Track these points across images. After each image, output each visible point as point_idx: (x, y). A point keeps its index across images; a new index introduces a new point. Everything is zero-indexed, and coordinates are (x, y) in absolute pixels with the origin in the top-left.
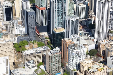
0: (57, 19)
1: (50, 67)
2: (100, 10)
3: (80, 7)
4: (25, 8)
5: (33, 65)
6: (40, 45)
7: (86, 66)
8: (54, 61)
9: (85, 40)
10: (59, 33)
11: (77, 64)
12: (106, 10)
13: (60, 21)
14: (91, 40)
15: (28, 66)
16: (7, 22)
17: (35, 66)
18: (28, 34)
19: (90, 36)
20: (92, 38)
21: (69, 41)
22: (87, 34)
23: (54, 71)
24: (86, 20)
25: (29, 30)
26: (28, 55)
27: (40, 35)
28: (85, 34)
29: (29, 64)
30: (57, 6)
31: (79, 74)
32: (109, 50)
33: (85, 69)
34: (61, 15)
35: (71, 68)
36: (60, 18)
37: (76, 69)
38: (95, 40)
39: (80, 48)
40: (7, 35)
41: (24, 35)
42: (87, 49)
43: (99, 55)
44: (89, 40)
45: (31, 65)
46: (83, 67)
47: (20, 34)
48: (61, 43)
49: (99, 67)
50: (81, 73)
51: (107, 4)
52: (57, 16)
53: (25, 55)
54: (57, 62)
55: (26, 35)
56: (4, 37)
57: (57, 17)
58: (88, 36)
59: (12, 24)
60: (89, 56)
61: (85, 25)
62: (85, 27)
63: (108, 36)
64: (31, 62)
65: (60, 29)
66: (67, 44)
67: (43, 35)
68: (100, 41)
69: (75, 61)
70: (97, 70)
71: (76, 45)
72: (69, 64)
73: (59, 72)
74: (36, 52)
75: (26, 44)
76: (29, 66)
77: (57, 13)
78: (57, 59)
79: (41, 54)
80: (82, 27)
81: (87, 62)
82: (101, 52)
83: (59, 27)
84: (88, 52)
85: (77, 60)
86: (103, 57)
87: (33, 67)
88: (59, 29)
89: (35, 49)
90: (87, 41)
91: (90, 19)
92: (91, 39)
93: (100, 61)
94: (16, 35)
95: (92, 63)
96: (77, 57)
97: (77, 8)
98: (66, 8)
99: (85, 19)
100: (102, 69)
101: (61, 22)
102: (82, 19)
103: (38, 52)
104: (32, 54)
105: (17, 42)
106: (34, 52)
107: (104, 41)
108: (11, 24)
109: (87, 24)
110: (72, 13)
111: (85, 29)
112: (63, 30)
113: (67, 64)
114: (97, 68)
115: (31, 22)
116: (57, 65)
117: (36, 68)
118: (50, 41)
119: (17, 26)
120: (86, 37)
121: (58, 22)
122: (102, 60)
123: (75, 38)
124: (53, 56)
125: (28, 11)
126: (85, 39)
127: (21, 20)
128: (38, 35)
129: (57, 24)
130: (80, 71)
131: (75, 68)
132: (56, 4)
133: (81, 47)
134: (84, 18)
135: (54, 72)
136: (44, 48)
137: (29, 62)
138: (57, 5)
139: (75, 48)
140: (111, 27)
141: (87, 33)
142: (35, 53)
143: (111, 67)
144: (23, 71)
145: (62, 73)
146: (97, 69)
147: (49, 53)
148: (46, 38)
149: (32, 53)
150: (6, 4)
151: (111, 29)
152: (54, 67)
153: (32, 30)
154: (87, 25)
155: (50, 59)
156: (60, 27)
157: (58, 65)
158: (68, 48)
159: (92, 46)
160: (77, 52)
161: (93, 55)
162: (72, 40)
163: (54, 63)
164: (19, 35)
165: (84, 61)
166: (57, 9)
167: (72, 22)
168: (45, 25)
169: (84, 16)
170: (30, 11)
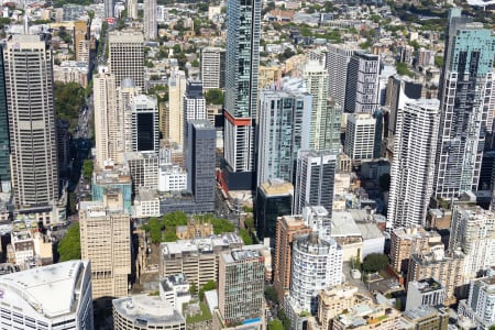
0: (275, 155)
1: (228, 300)
2: (405, 136)
3: (358, 123)
4: (190, 117)
5: (180, 288)
6: (220, 227)
7: (336, 306)
8: (241, 282)
9: (357, 222)
10: (275, 198)
11: (315, 295)
12: (424, 138)
13: (283, 162)
14: (375, 226)
15: (167, 288)
16: (139, 155)
17: (186, 290)
18: (194, 193)
19: (377, 213)
20: (380, 219)
21: (299, 224)
22: (370, 204)
23: (239, 310)
24: (374, 163)
25: (197, 181)
26: (173, 255)
27: (229, 199)
28: (363, 205)
29: (170, 284)
30: (275, 118)
31: (313, 327)
32: (420, 260)
33: (331, 314)
34: (286, 144)
35: (294, 308)
36: (283, 153)
37: (309, 311)
38: (389, 225)
39: (326, 248)
40: (115, 193)
41: (183, 195)
42: (359, 250)
43: (392, 274)
44: (369, 225)
45: (176, 289)
46: (325, 307)
47: (170, 192)
48: (274, 229)
49: (374, 312)
50: (320, 324)
51: (426, 122)
52: (274, 148)
53: (166, 257)
54: (249, 287)
55: (189, 194)
56: (105, 197)
57: (274, 151)
58: (372, 212)
59: (151, 161)
60: (357, 274)
61: (368, 179)
62: (369, 184)
63: (429, 217)
64: (177, 279)
65: (281, 185)
66: (291, 233)
67: (236, 200)
68: (399, 232)
69: (308, 287)
70: (365, 321)
71: (314, 239)
72: (291, 294)
73: (256, 317)
74: (200, 250)
75: (181, 222)
76: (171, 289)
77: (274, 138)
78: (250, 276)
79: (213, 256)
80: (359, 182)
81: (340, 293)
82: (400, 263)
83: (278, 180)
84: (361, 260)
85: (314, 284)
86: (402, 280)
87: (180, 294)
88: (278, 186)
89: (198, 241)
90: (363, 226)
91: (386, 159)
92: (374, 222)
93: (389, 292)
94: (158, 192)
95: (354, 299)
96: (315, 274)
97: (351, 125)
98: (303, 125)
99: (370, 160)
100: (380, 319)
101: (286, 167)
102: (364, 157)
103: (206, 249)
104: (186, 254)
105: (159, 215)
106: (194, 248)
107: (409, 230)
108: (147, 161)
109: (375, 173)
110: (335, 140)
111: (367, 190)
112: (288, 190)
113: (287, 293)
114: (365, 314)
115: (202, 160)
116: (249, 294)
117: (187, 299)
118: (255, 218)
119: (164, 169)
120: (363, 214)
121: (276, 164)
122: (396, 288)
123: (315, 216)
124: (239, 266)
125: (197, 126)
126: (358, 219)
127: (180, 150)
128: (226, 196)
129: (274, 170)
130: (317, 319)
131: (308, 307)
132: (272, 112)
133: (329, 245)
134: (369, 157)
135: (239, 315)
136: (225, 238)
137: (172, 279)
138: (275, 114)
139: (311, 248)
140: (445, 190)
141: (371, 201)
142: (195, 252)
143: (415, 315)
144: (145, 303)
145: (263, 321)
146: (366, 317)
147: (230, 255)
148: (245, 209)
149: (188, 252)
150: (140, 103)
151: (445, 195)
152: (241, 300)
153: (206, 181)
154: (374, 177)
155: (228, 276)
156: (282, 181)
157: (254, 295)
158: (291, 244)
159: (376, 244)
160: (317, 261)
161: (373, 271)
162: (306, 223)
163: (241, 288)
164: (168, 195)
165: (330, 289)
166: (275, 127)
167: (316, 169)
168: (245, 170)
169: (370, 150)
170: (203, 125)
